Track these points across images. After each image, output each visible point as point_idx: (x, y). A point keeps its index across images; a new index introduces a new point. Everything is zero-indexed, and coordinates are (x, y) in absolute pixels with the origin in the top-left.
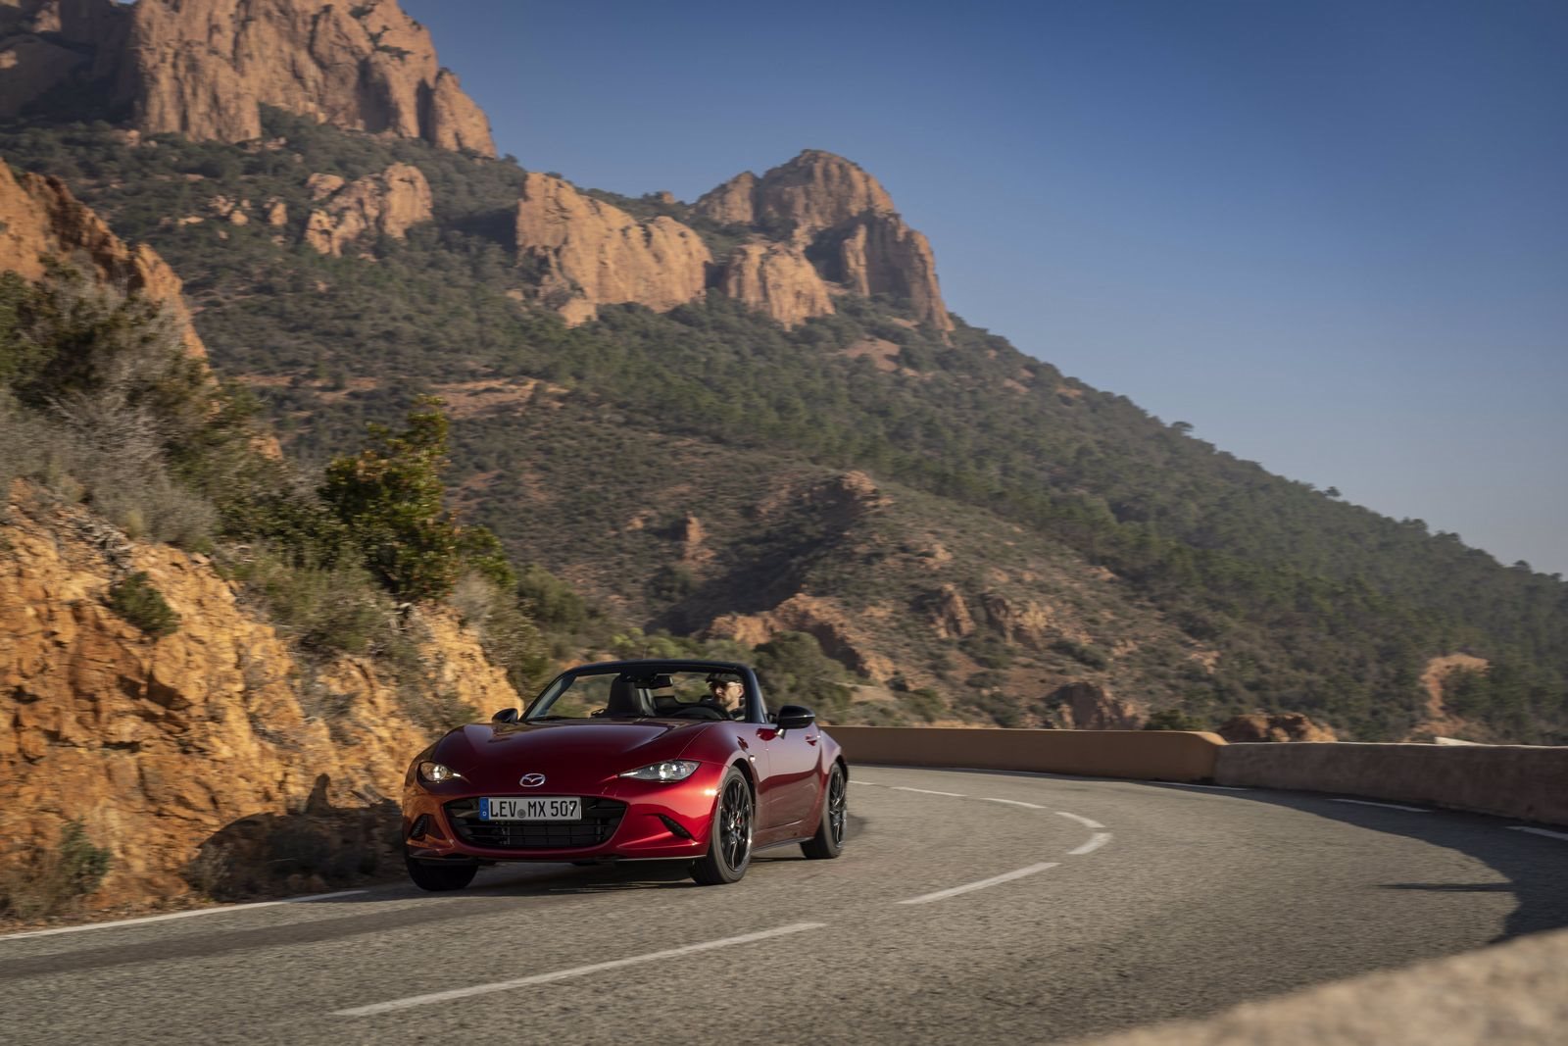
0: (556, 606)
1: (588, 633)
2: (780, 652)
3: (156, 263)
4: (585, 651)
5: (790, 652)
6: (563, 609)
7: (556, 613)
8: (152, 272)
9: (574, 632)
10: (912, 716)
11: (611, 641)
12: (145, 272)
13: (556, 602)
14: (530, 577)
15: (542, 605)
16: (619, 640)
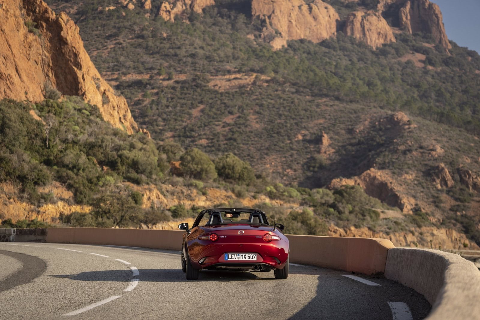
0: (239, 173)
1: (255, 186)
2: (345, 194)
3: (68, 20)
4: (253, 194)
5: (350, 195)
6: (243, 174)
7: (240, 176)
8: (66, 24)
9: (248, 185)
10: (410, 225)
11: (266, 190)
12: (63, 24)
13: (239, 171)
14: (228, 159)
15: (233, 172)
16: (268, 189)
